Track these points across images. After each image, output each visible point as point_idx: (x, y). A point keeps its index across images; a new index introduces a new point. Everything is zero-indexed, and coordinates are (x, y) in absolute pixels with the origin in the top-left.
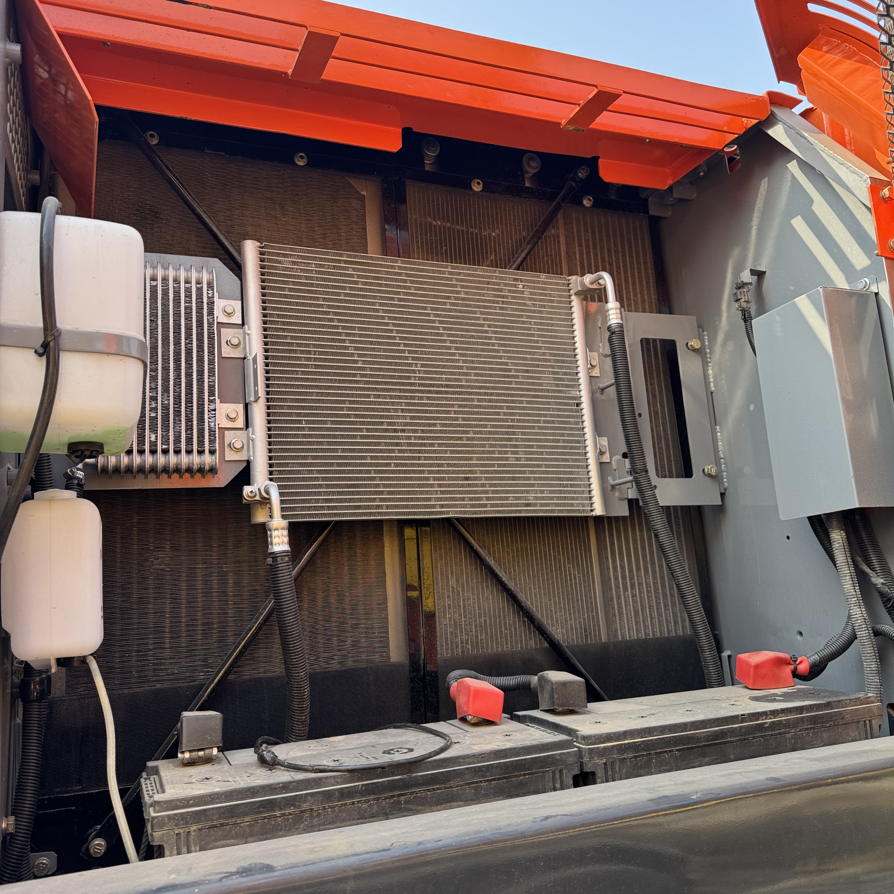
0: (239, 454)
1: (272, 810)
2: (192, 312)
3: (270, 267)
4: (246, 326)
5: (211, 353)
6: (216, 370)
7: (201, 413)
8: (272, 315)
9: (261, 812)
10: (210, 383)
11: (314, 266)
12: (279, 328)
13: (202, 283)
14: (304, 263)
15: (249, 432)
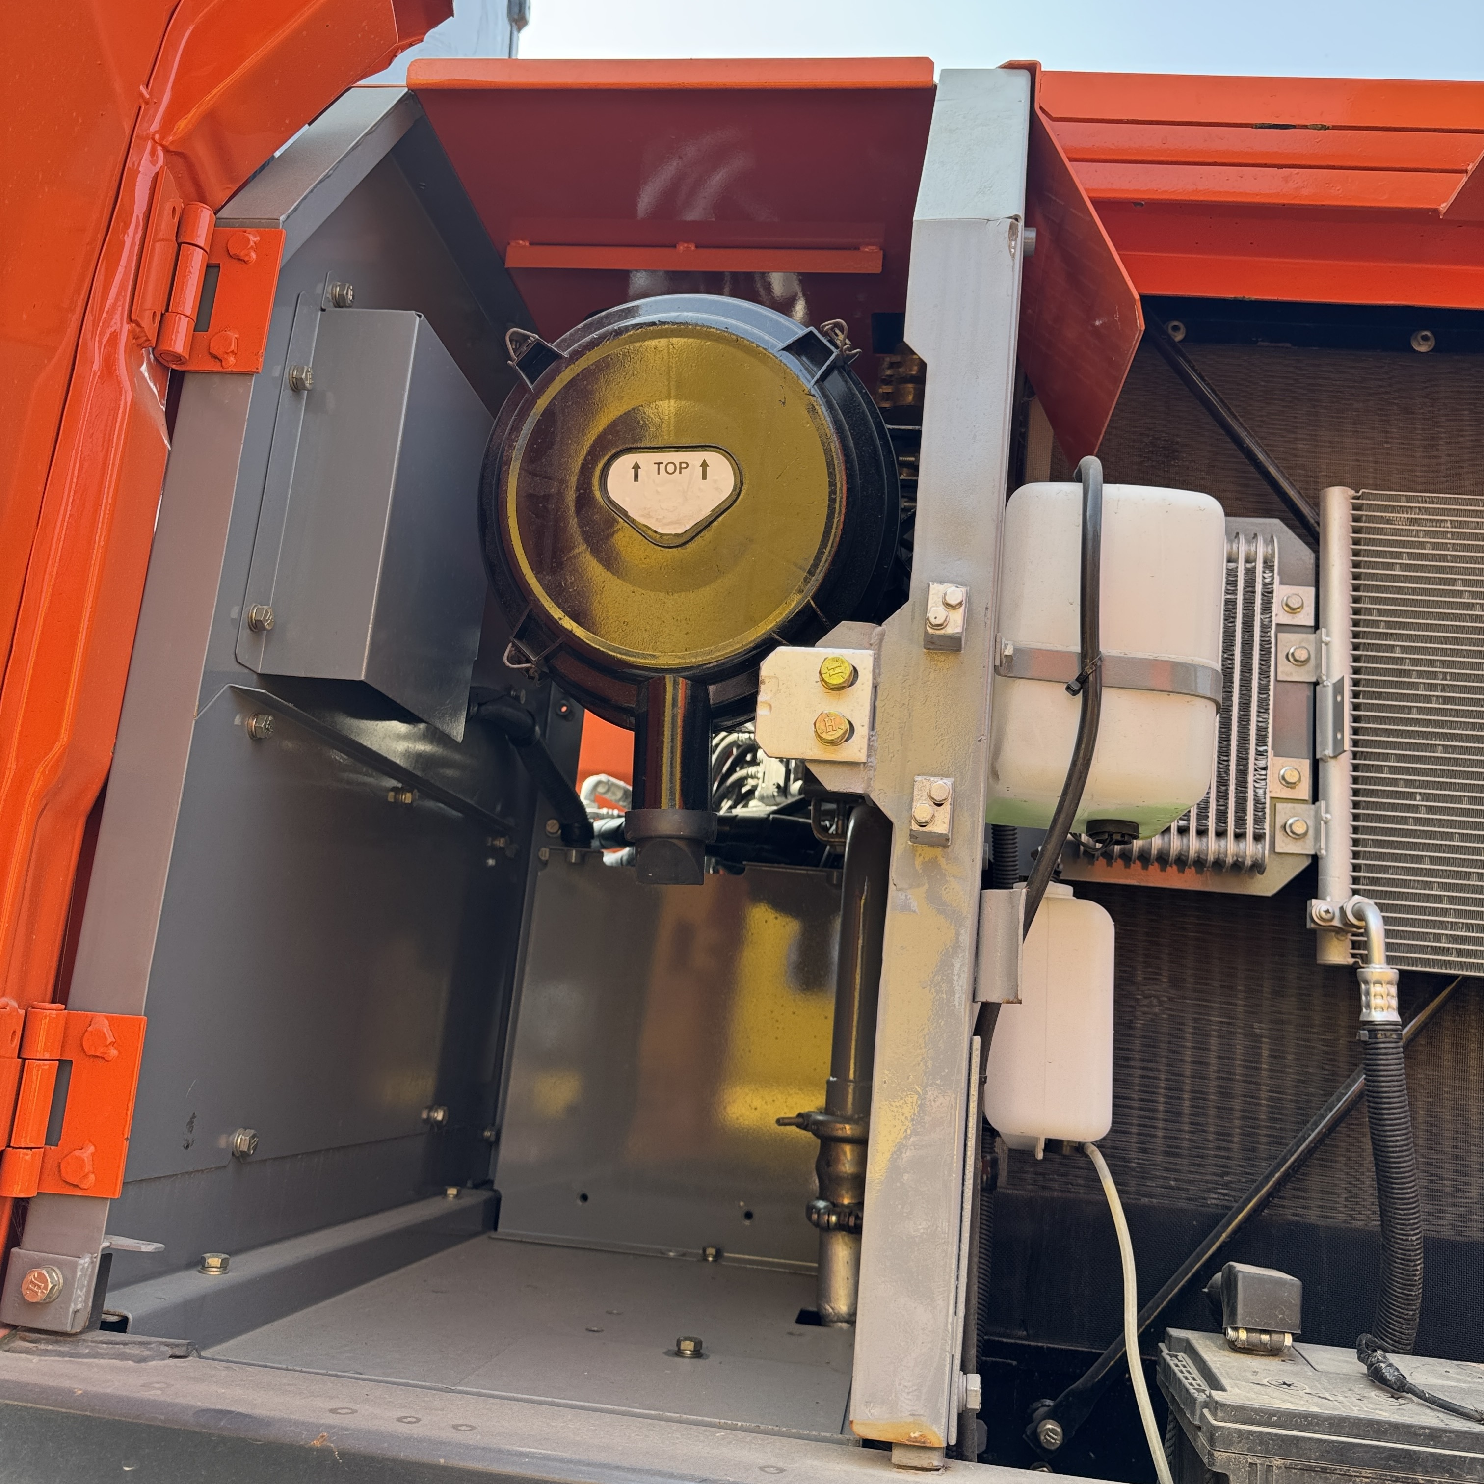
0: (1300, 843)
1: (1410, 1468)
2: (1235, 609)
3: (1370, 530)
4: (1323, 630)
5: (1264, 673)
6: (1271, 703)
7: (1242, 773)
8: (1369, 611)
9: (1390, 1468)
10: (1260, 724)
11: (1449, 524)
12: (1381, 633)
13: (1255, 561)
14: (1431, 520)
15: (1320, 807)
